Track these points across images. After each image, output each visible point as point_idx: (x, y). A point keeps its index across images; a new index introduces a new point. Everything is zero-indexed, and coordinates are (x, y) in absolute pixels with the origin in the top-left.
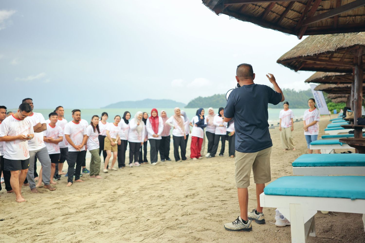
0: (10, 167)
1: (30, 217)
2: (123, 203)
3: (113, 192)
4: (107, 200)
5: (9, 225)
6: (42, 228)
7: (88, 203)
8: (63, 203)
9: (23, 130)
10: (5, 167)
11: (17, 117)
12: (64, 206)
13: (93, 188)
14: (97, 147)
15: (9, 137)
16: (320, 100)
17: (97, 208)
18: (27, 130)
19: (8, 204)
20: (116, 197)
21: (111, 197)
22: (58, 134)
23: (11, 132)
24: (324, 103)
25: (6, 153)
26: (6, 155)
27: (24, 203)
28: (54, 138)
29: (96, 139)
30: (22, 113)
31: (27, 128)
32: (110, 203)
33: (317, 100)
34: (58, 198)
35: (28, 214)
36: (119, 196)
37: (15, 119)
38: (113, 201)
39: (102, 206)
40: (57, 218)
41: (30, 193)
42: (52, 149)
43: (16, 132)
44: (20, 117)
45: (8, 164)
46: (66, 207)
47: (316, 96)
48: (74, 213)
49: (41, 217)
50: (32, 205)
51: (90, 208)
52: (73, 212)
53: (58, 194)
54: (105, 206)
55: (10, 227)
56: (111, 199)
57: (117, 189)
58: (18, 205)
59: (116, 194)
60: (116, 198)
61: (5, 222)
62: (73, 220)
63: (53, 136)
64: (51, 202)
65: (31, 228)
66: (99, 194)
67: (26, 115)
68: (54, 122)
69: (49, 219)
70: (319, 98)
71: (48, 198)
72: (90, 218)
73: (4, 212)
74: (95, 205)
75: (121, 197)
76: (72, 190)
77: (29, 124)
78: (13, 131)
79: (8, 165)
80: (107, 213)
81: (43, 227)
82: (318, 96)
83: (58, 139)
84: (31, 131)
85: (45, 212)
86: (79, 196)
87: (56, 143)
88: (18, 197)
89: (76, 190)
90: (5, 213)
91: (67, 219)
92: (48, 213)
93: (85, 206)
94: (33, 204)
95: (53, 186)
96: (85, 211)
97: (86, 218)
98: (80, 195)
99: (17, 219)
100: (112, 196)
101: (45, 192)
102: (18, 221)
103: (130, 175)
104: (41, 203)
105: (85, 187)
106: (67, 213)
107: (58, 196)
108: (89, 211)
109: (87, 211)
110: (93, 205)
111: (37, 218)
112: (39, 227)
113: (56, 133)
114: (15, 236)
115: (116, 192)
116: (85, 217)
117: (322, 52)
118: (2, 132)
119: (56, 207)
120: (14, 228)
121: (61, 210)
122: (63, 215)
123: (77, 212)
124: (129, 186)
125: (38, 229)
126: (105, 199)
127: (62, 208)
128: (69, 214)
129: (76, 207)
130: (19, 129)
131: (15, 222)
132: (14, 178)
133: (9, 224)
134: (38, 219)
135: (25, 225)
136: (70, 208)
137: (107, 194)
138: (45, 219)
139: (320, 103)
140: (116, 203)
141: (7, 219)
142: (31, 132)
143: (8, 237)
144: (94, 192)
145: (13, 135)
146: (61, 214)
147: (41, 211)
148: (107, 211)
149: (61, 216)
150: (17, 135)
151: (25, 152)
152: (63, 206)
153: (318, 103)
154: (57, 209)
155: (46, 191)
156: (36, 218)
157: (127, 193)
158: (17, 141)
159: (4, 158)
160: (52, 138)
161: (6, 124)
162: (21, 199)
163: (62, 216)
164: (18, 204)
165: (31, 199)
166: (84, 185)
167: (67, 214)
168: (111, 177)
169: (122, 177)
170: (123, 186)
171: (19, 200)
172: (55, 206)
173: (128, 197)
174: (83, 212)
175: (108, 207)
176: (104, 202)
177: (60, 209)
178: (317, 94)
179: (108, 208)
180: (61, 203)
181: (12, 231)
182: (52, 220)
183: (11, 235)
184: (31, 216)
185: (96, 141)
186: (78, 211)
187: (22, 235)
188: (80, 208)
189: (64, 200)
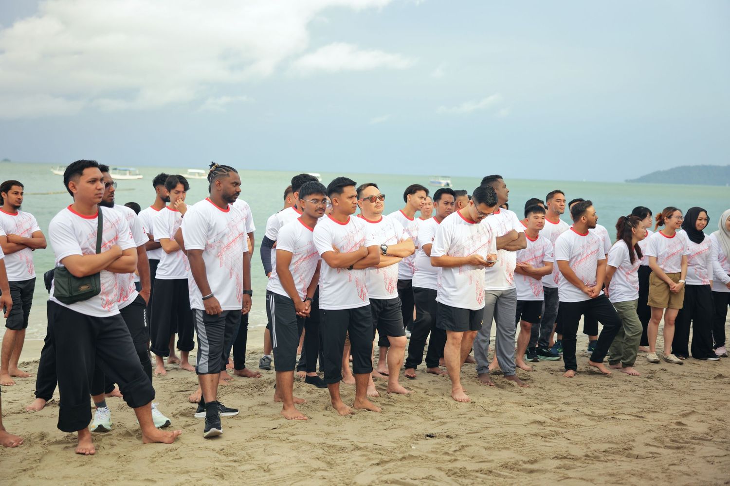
0: (449, 323)
1: (486, 445)
2: (708, 461)
3: (675, 421)
4: (662, 442)
5: (446, 453)
6: (512, 477)
7: (614, 439)
8: (553, 426)
9: (478, 245)
10: (438, 322)
11: (468, 216)
12: (557, 433)
13: (620, 400)
14: (635, 296)
15: (451, 259)
17: (637, 457)
18: (484, 245)
19: (436, 400)
20: (686, 440)
21: (670, 434)
22: (543, 255)
23: (455, 248)
25: (442, 291)
26: (442, 297)
27: (467, 405)
28: (534, 265)
29: (634, 277)
30: (478, 207)
31: (485, 240)
32: (670, 451)
34: (539, 407)
35: (479, 435)
36: (693, 438)
37: (464, 221)
38: (678, 448)
39: (651, 455)
40: (543, 462)
41: (477, 383)
42: (527, 290)
43: (464, 247)
44: (473, 216)
45: (444, 316)
46: (561, 436)
48: (580, 458)
49: (507, 448)
50: (484, 414)
51: (617, 452)
52: (579, 456)
53: (538, 399)
54: (658, 459)
55: (447, 458)
56: (673, 441)
57: (685, 415)
58: (456, 407)
59: (686, 429)
60: (687, 443)
61: (437, 444)
62: (579, 475)
63: (532, 259)
64: (526, 415)
65: (490, 472)
66: (637, 418)
67: (486, 212)
68: (538, 228)
69: (526, 459)
71: (516, 403)
72: (623, 481)
73: (432, 418)
74: (631, 449)
75: (701, 442)
76: (568, 393)
77: (490, 231)
78: (458, 246)
79: (444, 318)
80: (667, 479)
81: (515, 477)
83: (543, 268)
84: (492, 248)
85: (515, 438)
86: (589, 415)
87: (538, 276)
88: (457, 389)
89: (577, 395)
90: (433, 420)
91: (567, 469)
92: (521, 443)
93: (606, 446)
94: (488, 412)
95: (523, 374)
96: (606, 460)
97: (613, 479)
98: (590, 413)
99: (460, 442)
100: (675, 433)
101: (507, 386)
102: (463, 446)
103: (719, 380)
104: (503, 413)
105: (600, 391)
106: (565, 455)
107: (538, 404)
108: (619, 463)
109: (613, 460)
110: (625, 447)
111: (499, 450)
112: (505, 472)
113: (539, 253)
114: (461, 483)
115: (684, 425)
116: (611, 475)
118: (439, 247)
119: (537, 432)
120: (457, 462)
121: (550, 442)
122: (556, 458)
123: (587, 456)
124: (720, 414)
125: (505, 477)
126: (655, 439)
127: (552, 437)
128: (571, 458)
129: (585, 442)
130: (471, 242)
131: (457, 448)
132: (452, 347)
133: (446, 449)
134: (500, 453)
135: (477, 461)
136: (570, 443)
137: (660, 423)
138: (518, 457)
140: (687, 457)
141: (441, 436)
142: (491, 250)
143: (448, 479)
144: (626, 413)
145: (458, 255)
146: (551, 454)
147: (505, 434)
148: (664, 474)
149: (551, 457)
150: (466, 254)
151: (479, 293)
152: (553, 433)
154: (540, 438)
155: (510, 384)
156: (496, 449)
157: (715, 432)
158: (464, 268)
159: (436, 301)
160: (529, 265)
161: (446, 230)
162: (461, 395)
163: (553, 458)
164: (457, 405)
165: (482, 399)
166: (596, 386)
167: (565, 458)
168: (664, 377)
169: (695, 382)
170: (700, 409)
171: (457, 397)
172: (535, 428)
173: (721, 447)
174: (602, 461)
175: (665, 461)
176: (655, 446)
177: (547, 440)
179: (667, 466)
180: (549, 424)
181: (454, 468)
182: (532, 462)
183: (453, 477)
184: (487, 441)
185: (633, 283)
186: (589, 454)
187: (473, 483)
188: (594, 447)
189: (554, 418)
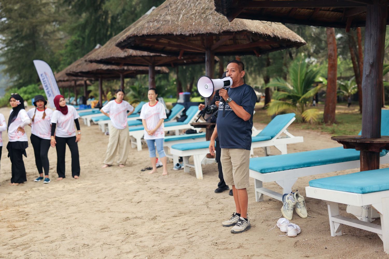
16: (49, 84)
24: (55, 90)
33: (46, 84)
47: (43, 79)
70: (48, 82)
82: (47, 78)
117: (201, 33)
139: (50, 89)
153: (47, 89)
178: (46, 75)
